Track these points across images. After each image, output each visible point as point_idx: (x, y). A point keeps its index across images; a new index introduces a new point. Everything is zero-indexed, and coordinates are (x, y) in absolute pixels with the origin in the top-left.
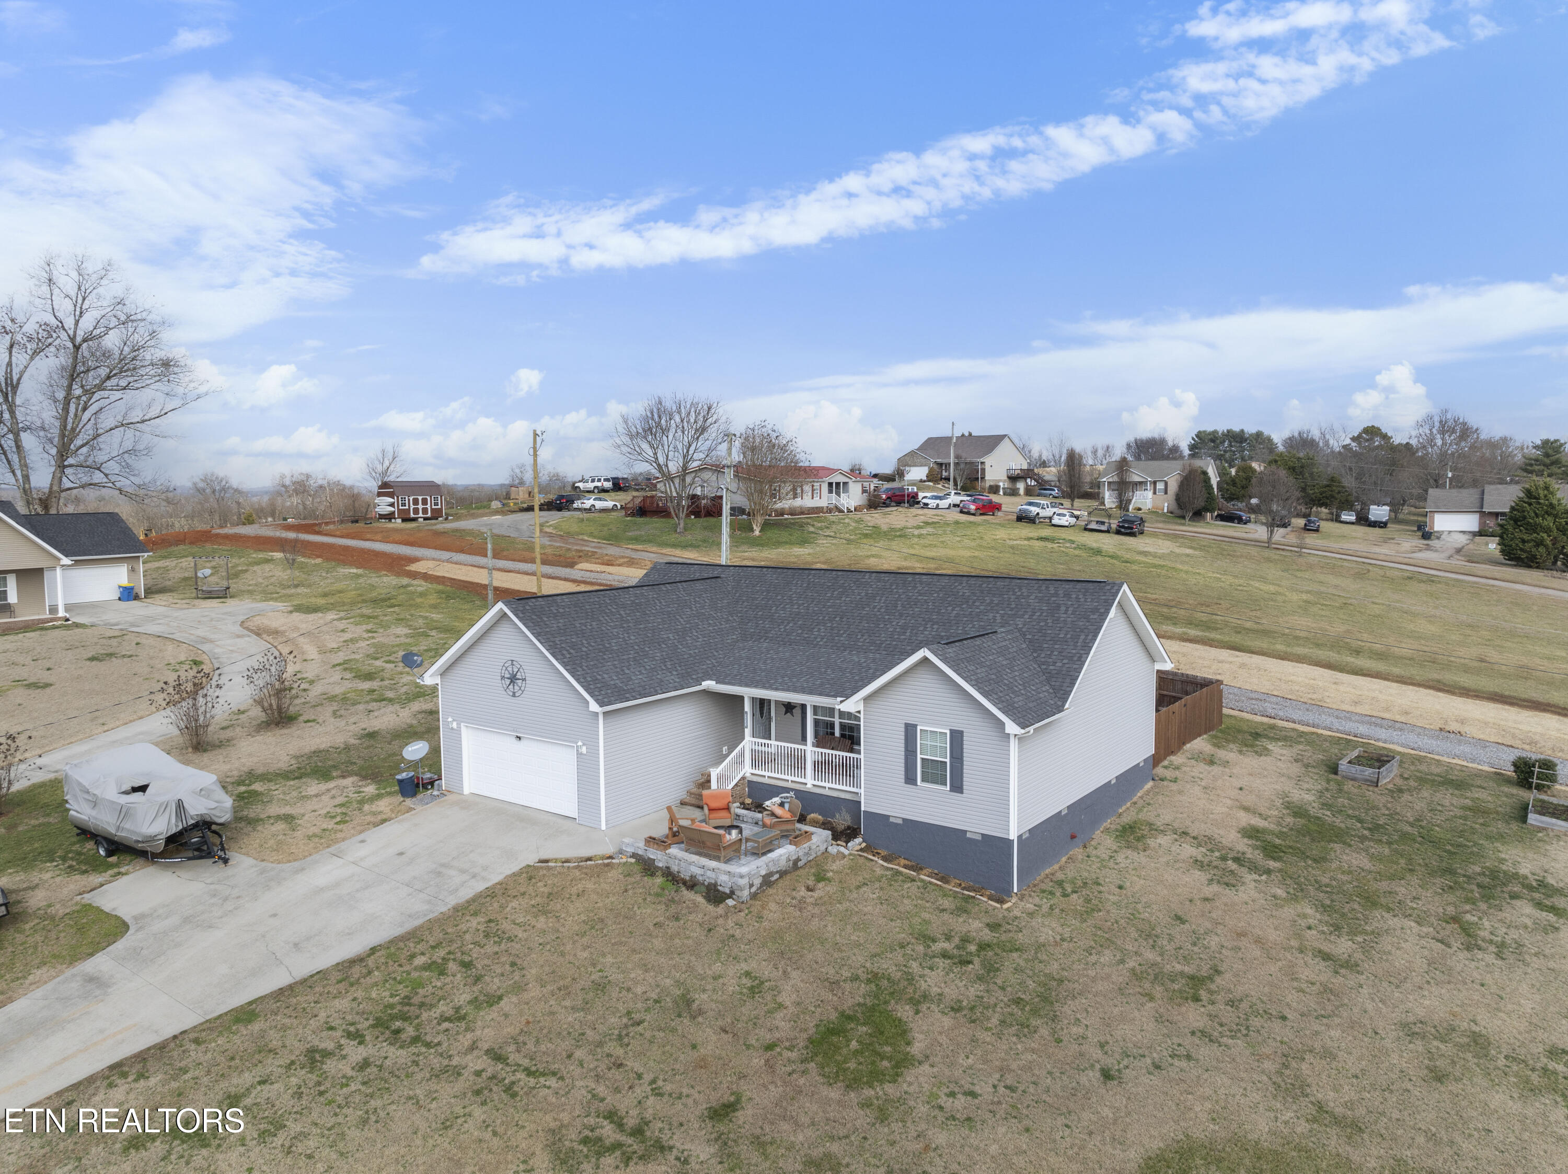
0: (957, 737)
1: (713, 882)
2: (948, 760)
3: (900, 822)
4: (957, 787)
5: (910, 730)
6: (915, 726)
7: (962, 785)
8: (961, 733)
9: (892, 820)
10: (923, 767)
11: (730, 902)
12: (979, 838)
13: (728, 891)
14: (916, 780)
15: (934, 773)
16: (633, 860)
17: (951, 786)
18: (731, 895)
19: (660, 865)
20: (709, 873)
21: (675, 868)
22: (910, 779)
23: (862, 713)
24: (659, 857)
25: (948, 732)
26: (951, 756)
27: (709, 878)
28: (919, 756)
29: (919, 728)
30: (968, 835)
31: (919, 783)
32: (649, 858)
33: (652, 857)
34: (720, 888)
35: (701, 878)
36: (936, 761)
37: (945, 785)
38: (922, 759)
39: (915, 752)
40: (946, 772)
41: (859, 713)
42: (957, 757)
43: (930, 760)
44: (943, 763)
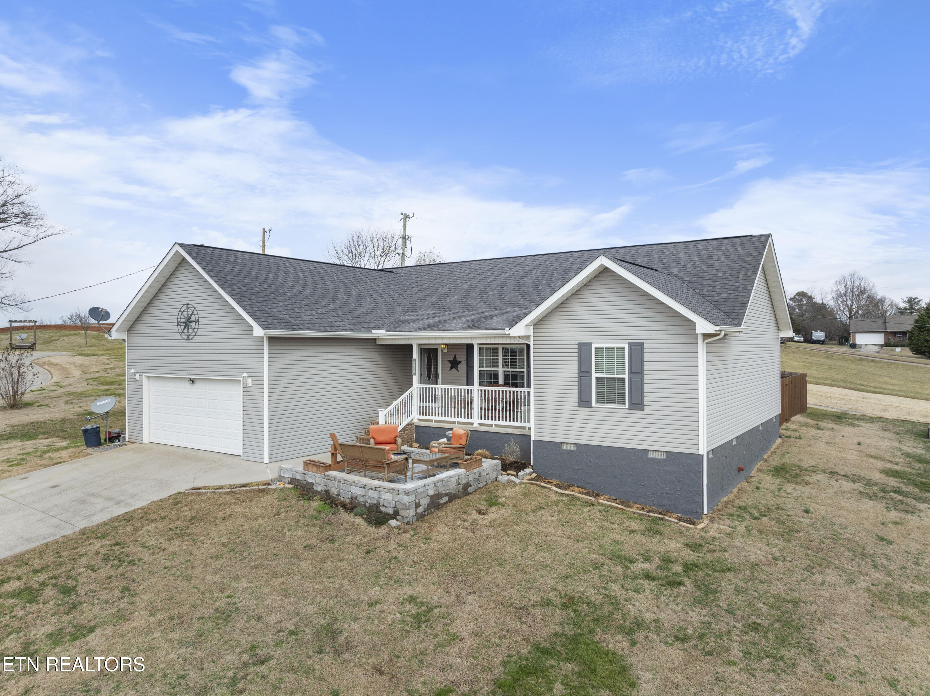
0: (636, 350)
1: (375, 502)
2: (626, 376)
3: (573, 448)
4: (637, 404)
5: (584, 350)
6: (589, 345)
7: (642, 401)
8: (641, 345)
9: (564, 447)
10: (598, 388)
11: (393, 523)
12: (663, 457)
13: (391, 511)
14: (590, 402)
15: (611, 391)
16: (291, 486)
17: (631, 403)
18: (395, 515)
19: (319, 488)
20: (371, 493)
21: (334, 491)
22: (584, 401)
23: (532, 339)
24: (318, 480)
25: (626, 346)
26: (631, 372)
27: (371, 498)
28: (594, 376)
29: (593, 346)
30: (651, 455)
31: (594, 403)
32: (308, 483)
33: (310, 481)
34: (382, 508)
35: (362, 500)
36: (613, 379)
37: (624, 403)
38: (597, 378)
39: (590, 372)
40: (624, 389)
41: (528, 337)
42: (637, 371)
43: (607, 379)
44: (622, 380)
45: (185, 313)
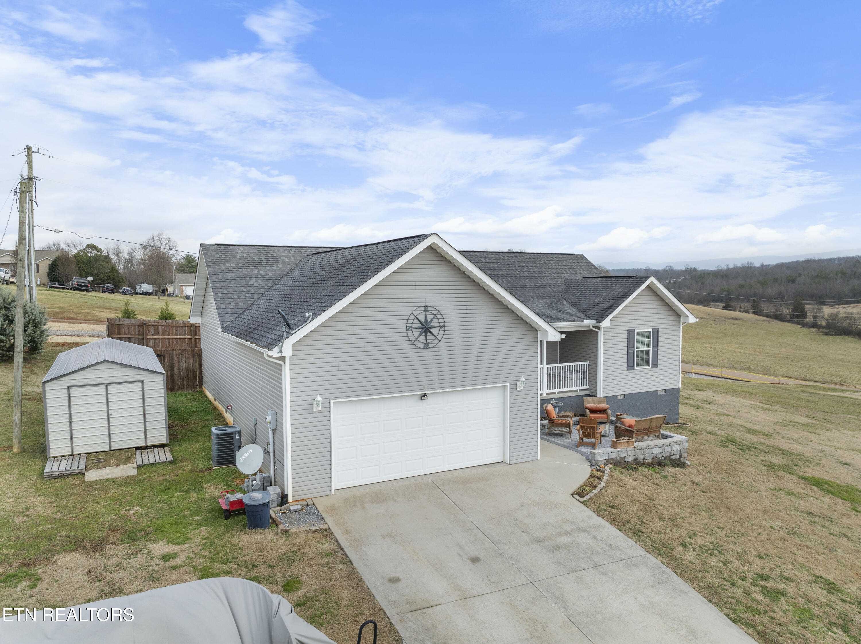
0: (656, 332)
1: (668, 455)
2: (651, 349)
3: (623, 397)
4: (655, 365)
5: (631, 334)
6: (634, 331)
7: (657, 362)
8: (658, 330)
9: (618, 398)
10: (637, 357)
11: (688, 463)
12: (664, 393)
14: (634, 366)
15: (643, 359)
16: (610, 466)
17: (652, 364)
19: (630, 459)
22: (630, 367)
23: (604, 329)
24: (629, 453)
25: (651, 330)
26: (653, 346)
28: (636, 350)
29: (636, 331)
30: (659, 393)
35: (660, 456)
36: (643, 351)
37: (648, 364)
38: (637, 351)
39: (634, 347)
40: (649, 356)
41: (601, 328)
42: (656, 345)
43: (641, 351)
44: (648, 351)
45: (422, 317)
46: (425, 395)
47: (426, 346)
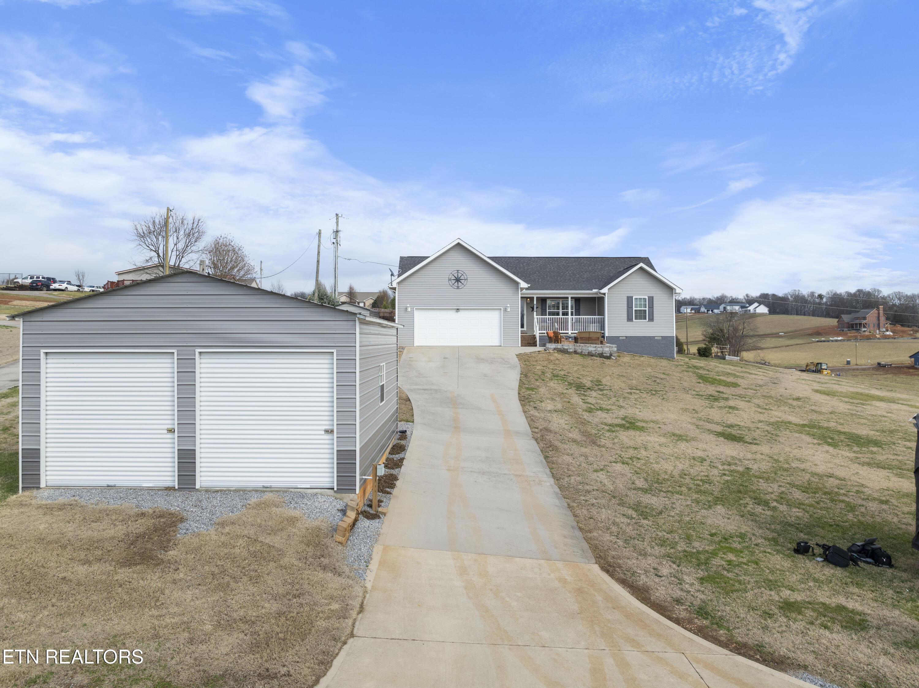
0: (651, 299)
1: (600, 352)
2: (647, 309)
3: (624, 338)
4: (651, 319)
5: (629, 299)
6: (632, 297)
7: (653, 318)
8: (653, 297)
9: (620, 338)
10: (635, 313)
11: (614, 358)
12: (660, 338)
13: (608, 355)
14: (632, 319)
15: (641, 315)
16: (556, 351)
17: (649, 319)
19: (571, 350)
20: (599, 349)
21: (579, 351)
22: (630, 319)
23: (606, 294)
24: (570, 347)
25: (647, 297)
26: (649, 307)
28: (634, 309)
29: (634, 298)
30: (656, 338)
31: (634, 320)
32: (564, 349)
34: (605, 355)
35: (594, 352)
36: (642, 310)
37: (646, 319)
39: (632, 308)
40: (646, 313)
41: (604, 294)
42: (651, 307)
43: (639, 310)
44: (646, 310)
45: (456, 275)
46: (458, 309)
47: (458, 288)
